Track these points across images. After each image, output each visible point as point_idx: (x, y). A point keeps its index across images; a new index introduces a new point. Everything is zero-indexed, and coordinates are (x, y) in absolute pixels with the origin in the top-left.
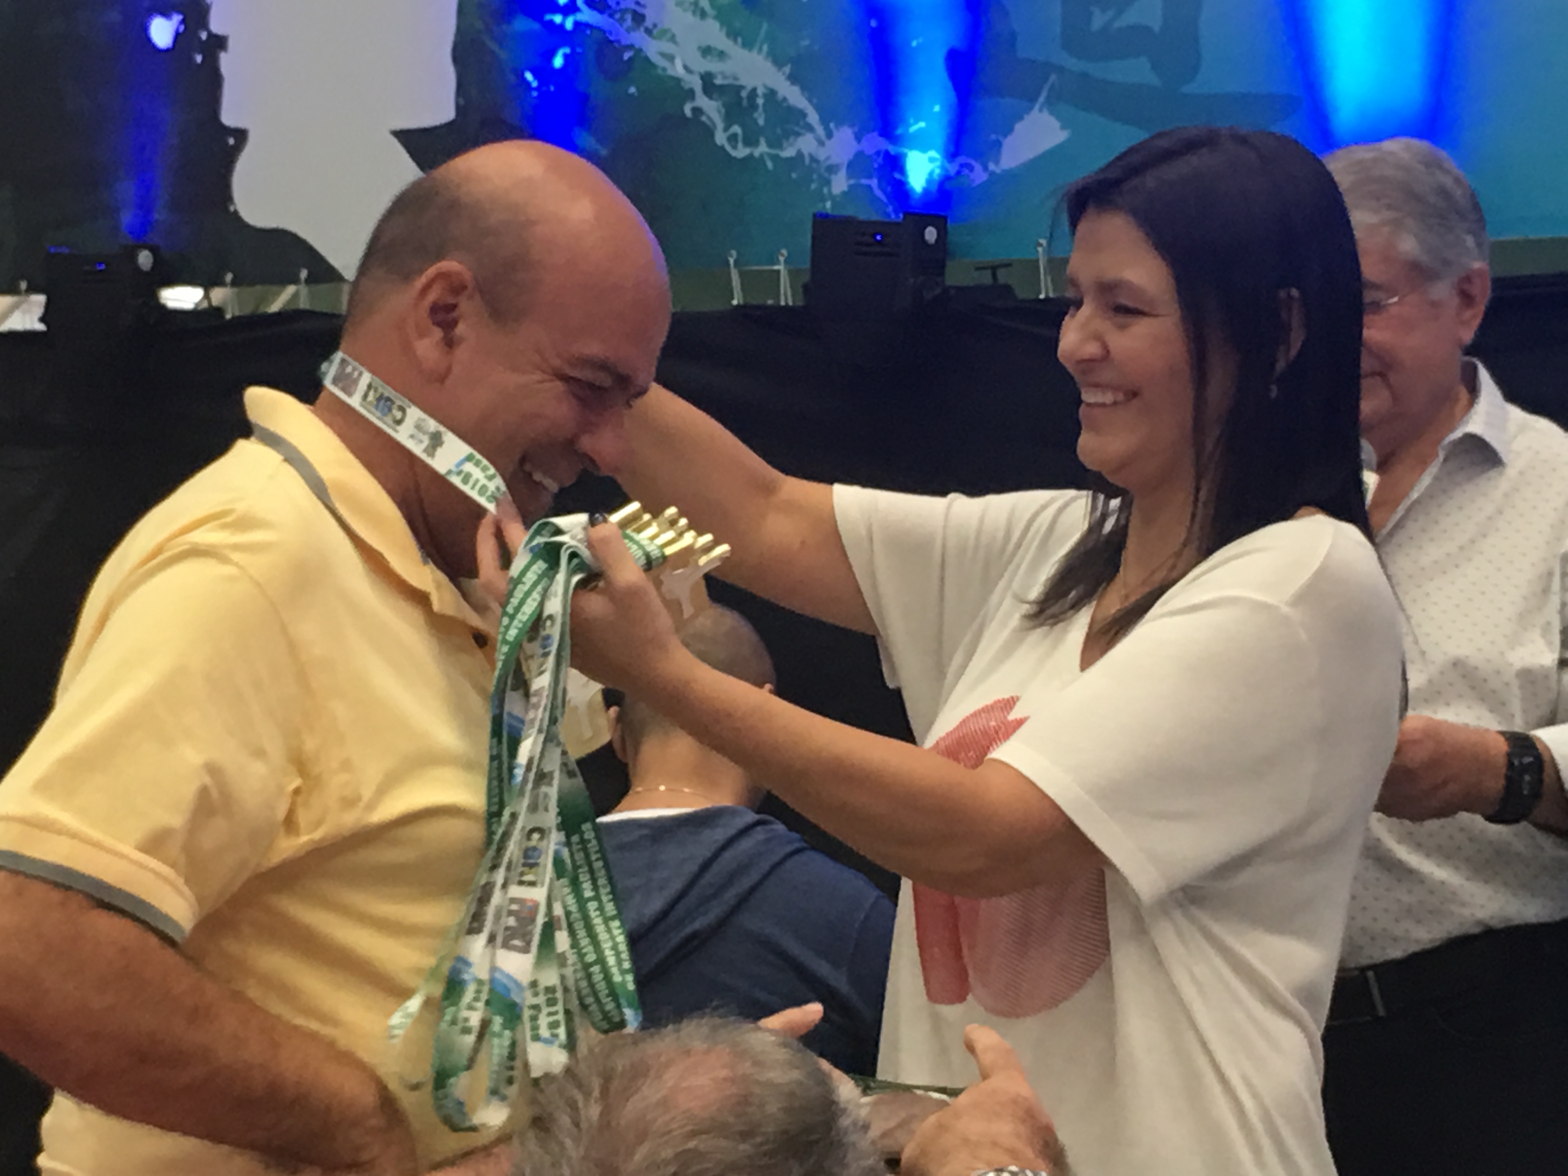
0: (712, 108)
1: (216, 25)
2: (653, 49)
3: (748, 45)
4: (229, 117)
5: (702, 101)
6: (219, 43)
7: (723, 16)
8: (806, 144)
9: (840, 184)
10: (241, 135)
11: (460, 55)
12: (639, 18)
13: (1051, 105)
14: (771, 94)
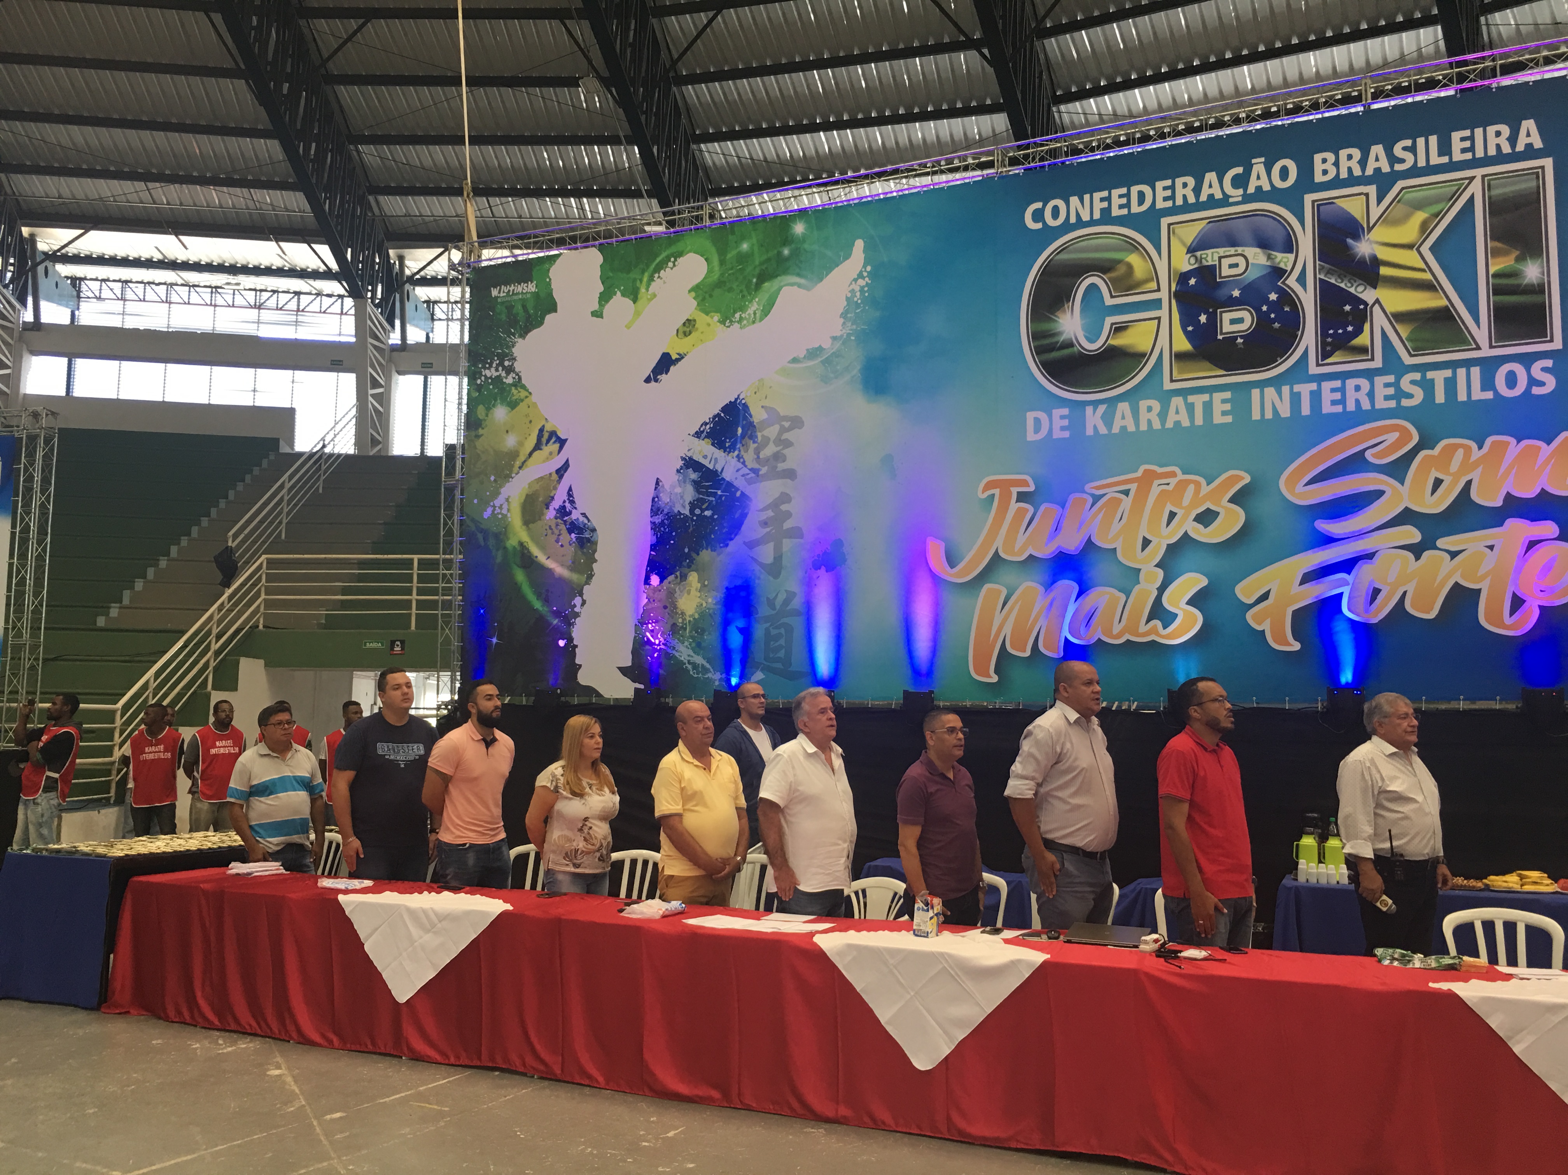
0: (690, 667)
1: (575, 643)
2: (677, 654)
3: (698, 655)
4: (577, 661)
5: (687, 665)
6: (576, 646)
7: (693, 649)
8: (710, 675)
9: (717, 683)
10: (580, 666)
11: (632, 653)
12: (674, 648)
13: (762, 670)
14: (703, 665)
